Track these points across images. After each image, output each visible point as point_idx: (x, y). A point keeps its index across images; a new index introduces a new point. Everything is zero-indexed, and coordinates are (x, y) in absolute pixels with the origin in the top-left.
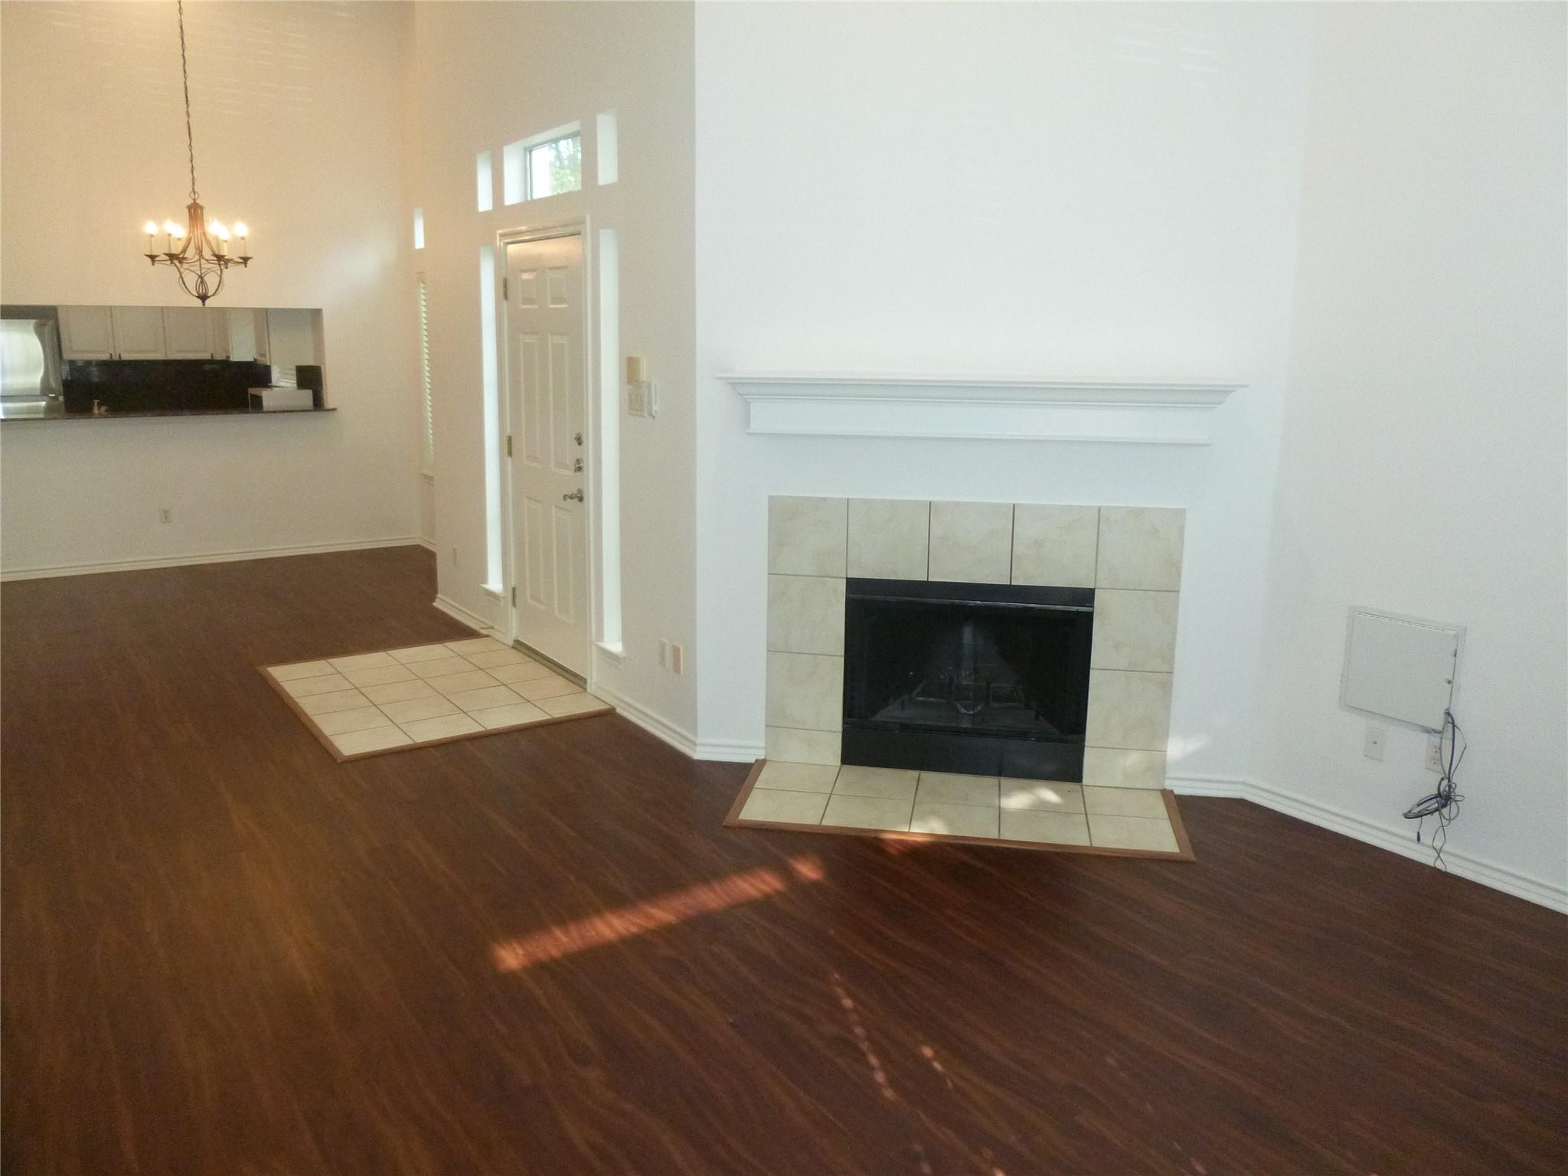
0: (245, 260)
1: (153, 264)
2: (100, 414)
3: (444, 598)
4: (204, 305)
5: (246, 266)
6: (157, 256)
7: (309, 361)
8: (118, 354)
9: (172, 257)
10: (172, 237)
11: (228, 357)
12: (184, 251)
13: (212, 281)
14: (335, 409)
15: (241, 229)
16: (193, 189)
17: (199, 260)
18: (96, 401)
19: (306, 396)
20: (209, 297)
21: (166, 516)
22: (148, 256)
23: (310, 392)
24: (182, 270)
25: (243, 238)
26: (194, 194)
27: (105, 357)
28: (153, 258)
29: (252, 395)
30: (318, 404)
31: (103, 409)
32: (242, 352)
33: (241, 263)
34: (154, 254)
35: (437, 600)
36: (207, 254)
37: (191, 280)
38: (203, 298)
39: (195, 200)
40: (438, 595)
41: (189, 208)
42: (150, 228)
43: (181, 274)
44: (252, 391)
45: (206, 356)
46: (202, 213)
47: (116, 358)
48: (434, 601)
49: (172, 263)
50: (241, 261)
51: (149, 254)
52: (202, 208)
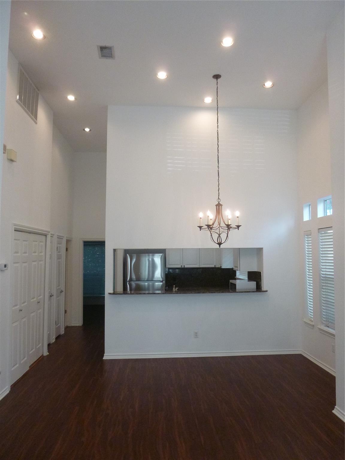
0: (238, 227)
1: (200, 230)
2: (175, 291)
3: (338, 409)
4: (220, 247)
5: (238, 230)
6: (203, 227)
7: (255, 269)
8: (184, 265)
9: (208, 226)
10: (209, 218)
11: (221, 267)
12: (213, 224)
13: (223, 236)
14: (267, 291)
15: (237, 213)
16: (219, 198)
17: (219, 227)
18: (174, 286)
19: (253, 284)
20: (222, 243)
21: (196, 335)
22: (198, 227)
23: (256, 282)
24: (212, 232)
25: (238, 217)
26: (219, 200)
27: (179, 266)
28: (200, 227)
29: (231, 283)
30: (259, 288)
31: (177, 288)
32: (227, 264)
33: (236, 228)
34: (201, 225)
35: (335, 409)
36: (223, 225)
37: (215, 236)
38: (220, 244)
39: (219, 202)
40: (336, 407)
41: (216, 205)
42: (201, 215)
43: (211, 234)
44: (231, 281)
45: (213, 266)
46: (221, 208)
47: (183, 267)
48: (333, 410)
49: (208, 229)
50: (237, 227)
51: (199, 226)
52: (221, 205)
